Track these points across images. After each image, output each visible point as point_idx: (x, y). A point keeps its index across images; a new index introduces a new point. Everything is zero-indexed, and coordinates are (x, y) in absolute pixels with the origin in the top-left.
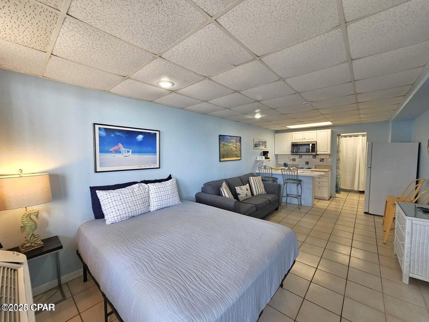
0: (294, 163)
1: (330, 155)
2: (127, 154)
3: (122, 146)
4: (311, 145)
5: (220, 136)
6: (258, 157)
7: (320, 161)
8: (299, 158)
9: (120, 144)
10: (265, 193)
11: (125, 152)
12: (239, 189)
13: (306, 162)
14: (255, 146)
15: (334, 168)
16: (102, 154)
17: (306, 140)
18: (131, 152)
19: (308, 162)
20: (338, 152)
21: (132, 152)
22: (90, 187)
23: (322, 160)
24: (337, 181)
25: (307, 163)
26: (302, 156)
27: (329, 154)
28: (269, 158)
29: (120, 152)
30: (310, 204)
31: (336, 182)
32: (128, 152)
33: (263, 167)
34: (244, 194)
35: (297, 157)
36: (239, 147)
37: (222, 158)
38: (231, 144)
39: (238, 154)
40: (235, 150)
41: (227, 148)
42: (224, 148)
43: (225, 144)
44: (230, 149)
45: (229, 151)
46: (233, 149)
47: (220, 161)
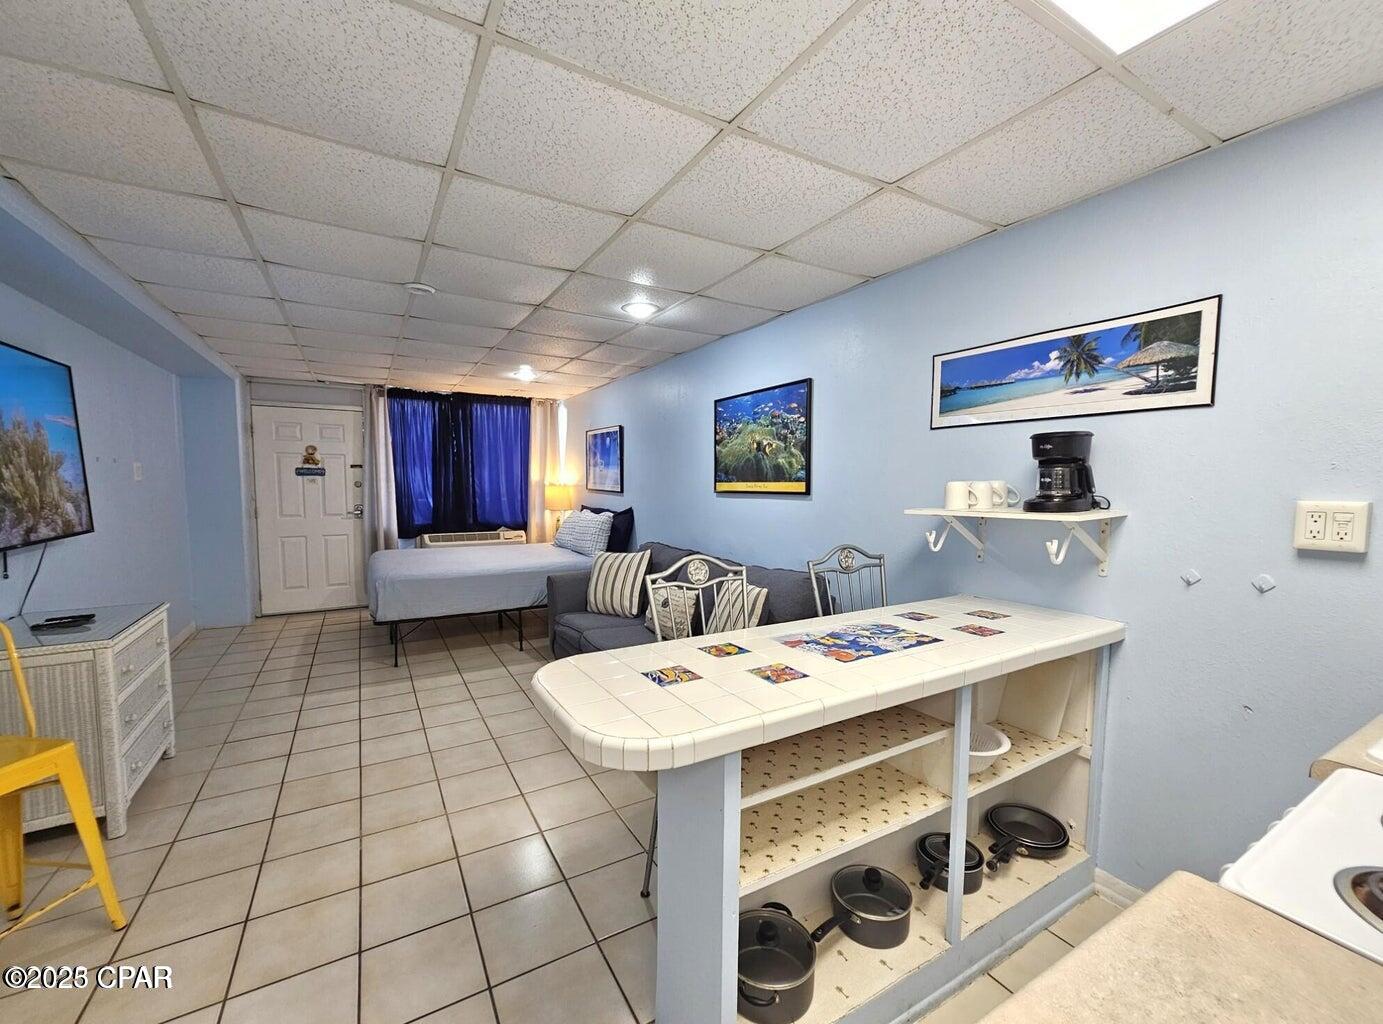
36: (801, 433)
37: (723, 481)
38: (759, 424)
39: (790, 464)
40: (778, 449)
41: (740, 444)
42: (730, 445)
43: (734, 430)
44: (755, 446)
45: (750, 452)
46: (768, 443)
47: (716, 491)
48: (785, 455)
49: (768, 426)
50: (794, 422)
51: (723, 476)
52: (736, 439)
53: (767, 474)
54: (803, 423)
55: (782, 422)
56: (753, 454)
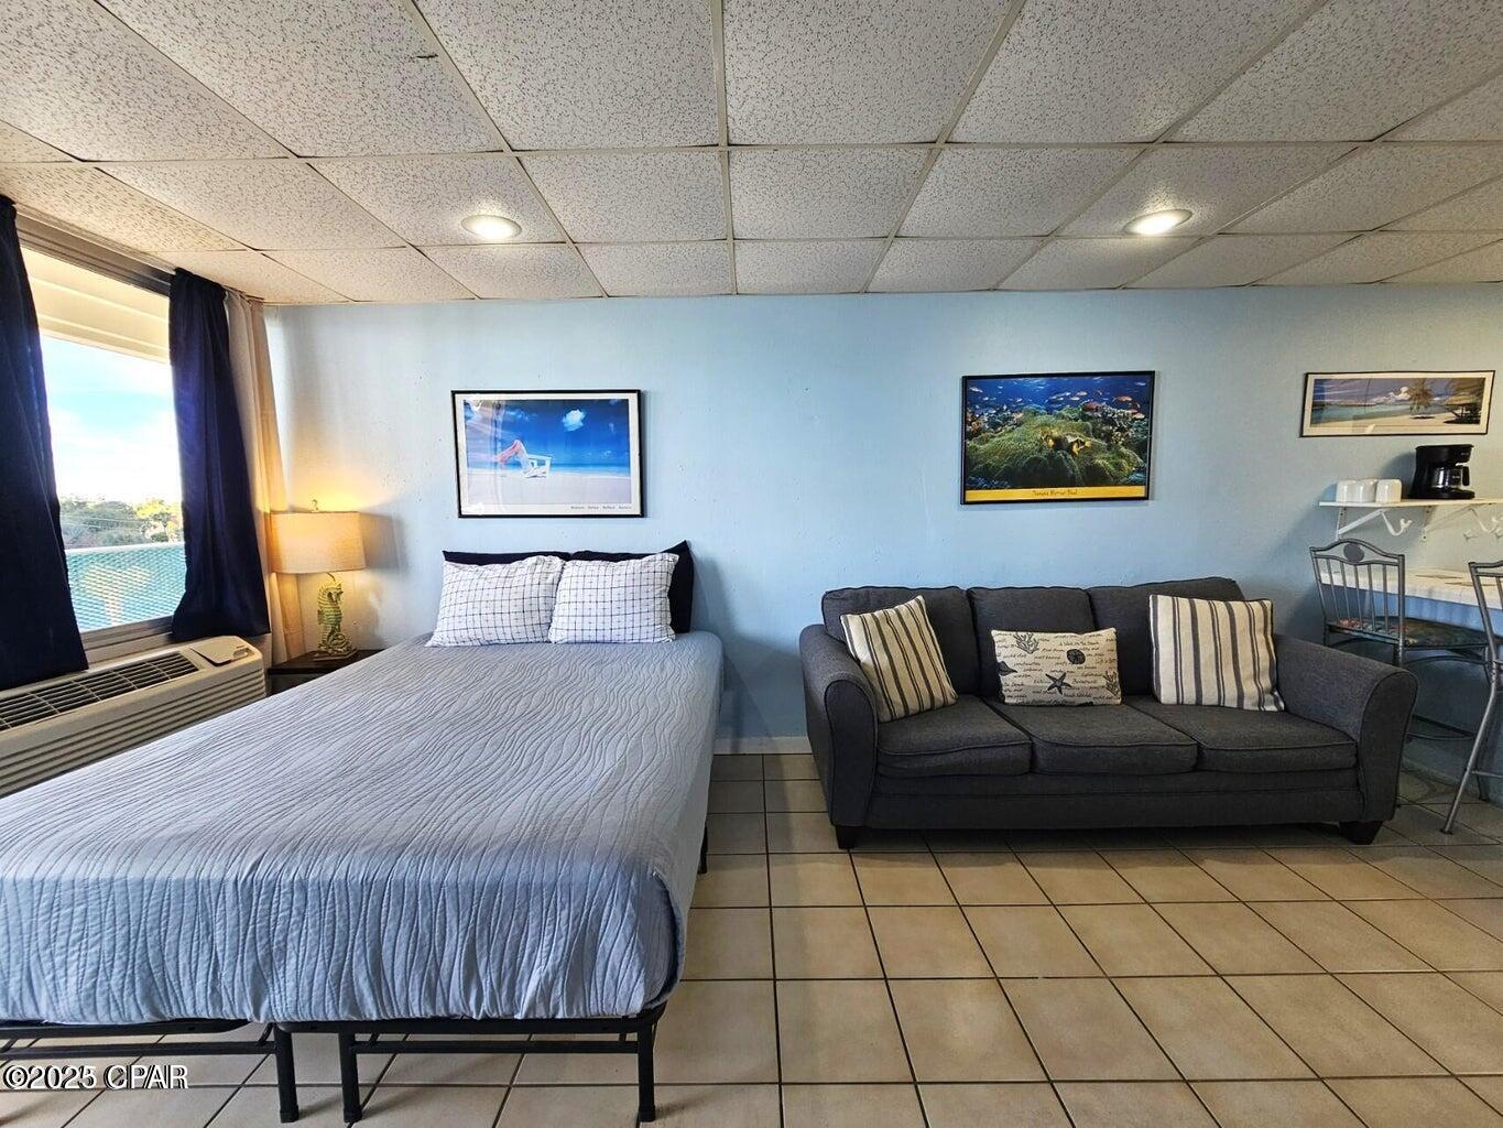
2: (538, 471)
3: (523, 448)
5: (967, 381)
6: (1343, 488)
9: (518, 441)
10: (1272, 708)
11: (533, 464)
12: (1014, 642)
16: (475, 471)
18: (548, 463)
21: (551, 465)
22: (444, 552)
28: (1469, 495)
29: (517, 465)
32: (541, 463)
33: (1339, 551)
34: (1041, 675)
36: (1137, 431)
37: (980, 489)
38: (1058, 416)
39: (1118, 466)
40: (1095, 448)
41: (1019, 440)
42: (996, 439)
43: (1006, 419)
44: (1051, 442)
45: (1040, 451)
46: (1077, 441)
47: (964, 502)
48: (1108, 455)
49: (1076, 420)
50: (1125, 417)
51: (981, 481)
52: (1010, 431)
53: (1073, 477)
54: (1142, 420)
55: (1104, 416)
56: (1045, 453)
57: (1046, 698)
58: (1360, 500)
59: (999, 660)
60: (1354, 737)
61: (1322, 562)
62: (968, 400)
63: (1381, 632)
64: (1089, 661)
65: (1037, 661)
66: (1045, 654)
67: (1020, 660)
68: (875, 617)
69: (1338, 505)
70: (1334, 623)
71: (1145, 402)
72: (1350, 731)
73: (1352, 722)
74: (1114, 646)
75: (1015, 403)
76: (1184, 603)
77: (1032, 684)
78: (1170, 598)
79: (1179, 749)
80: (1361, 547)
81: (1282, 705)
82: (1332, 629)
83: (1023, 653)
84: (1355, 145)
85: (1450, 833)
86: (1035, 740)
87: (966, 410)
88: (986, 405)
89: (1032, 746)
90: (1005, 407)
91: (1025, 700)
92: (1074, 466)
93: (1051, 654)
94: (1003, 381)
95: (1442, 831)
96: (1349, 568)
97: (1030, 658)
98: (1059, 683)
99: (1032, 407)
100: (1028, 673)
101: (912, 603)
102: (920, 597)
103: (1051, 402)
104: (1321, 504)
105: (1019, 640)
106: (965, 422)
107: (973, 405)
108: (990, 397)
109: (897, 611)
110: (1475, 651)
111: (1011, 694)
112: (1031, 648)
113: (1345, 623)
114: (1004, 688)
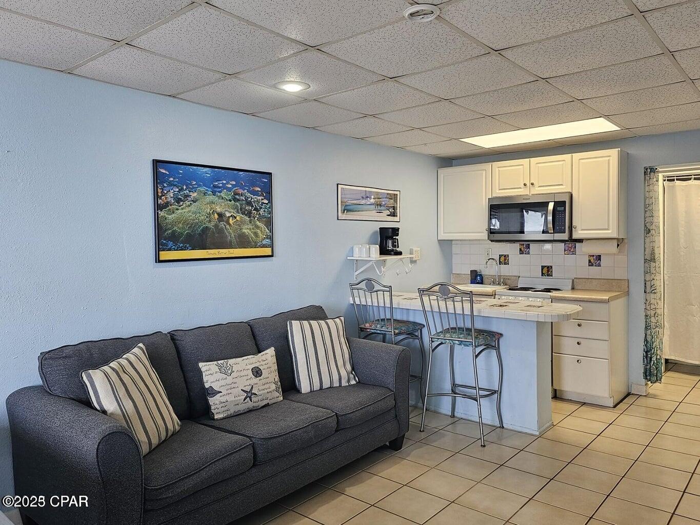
0: (505, 270)
1: (620, 242)
4: (551, 206)
5: (157, 163)
7: (591, 264)
8: (521, 252)
10: (353, 382)
12: (217, 369)
13: (543, 267)
14: (346, 209)
15: (637, 289)
17: (537, 190)
19: (549, 268)
20: (649, 231)
23: (596, 260)
24: (649, 339)
25: (547, 271)
26: (528, 247)
27: (618, 239)
28: (400, 253)
30: (531, 426)
31: (646, 340)
33: (363, 285)
34: (238, 391)
35: (511, 250)
36: (265, 211)
37: (170, 250)
38: (219, 197)
39: (256, 234)
40: (242, 222)
41: (195, 213)
42: (180, 211)
43: (187, 196)
44: (216, 216)
45: (210, 221)
46: (232, 216)
47: (158, 260)
48: (250, 226)
49: (230, 201)
50: (258, 201)
51: (171, 244)
52: (189, 206)
53: (231, 242)
54: (267, 204)
55: (246, 200)
56: (213, 224)
57: (242, 407)
58: (364, 257)
59: (207, 386)
60: (392, 389)
61: (355, 292)
62: (158, 179)
63: (384, 329)
64: (265, 374)
65: (235, 380)
66: (239, 374)
67: (223, 383)
68: (113, 369)
69: (354, 258)
70: (362, 326)
71: (268, 192)
72: (390, 386)
73: (390, 381)
74: (275, 360)
75: (192, 185)
76: (305, 323)
77: (233, 399)
78: (298, 321)
79: (330, 420)
80: (373, 282)
81: (357, 379)
82: (362, 330)
83: (225, 376)
84: (384, 78)
85: (423, 431)
86: (254, 440)
87: (157, 187)
88: (171, 184)
89: (253, 445)
90: (185, 187)
91: (229, 413)
92: (231, 233)
93: (242, 374)
94: (182, 167)
95: (420, 431)
96: (368, 294)
97: (229, 379)
98: (249, 394)
99: (203, 189)
100: (229, 391)
101: (136, 350)
102: (141, 345)
103: (215, 187)
104: (348, 258)
105: (220, 367)
106: (156, 197)
107: (162, 183)
108: (174, 179)
109: (127, 359)
110: (414, 333)
111: (218, 411)
112: (229, 372)
113: (367, 325)
114: (213, 408)
